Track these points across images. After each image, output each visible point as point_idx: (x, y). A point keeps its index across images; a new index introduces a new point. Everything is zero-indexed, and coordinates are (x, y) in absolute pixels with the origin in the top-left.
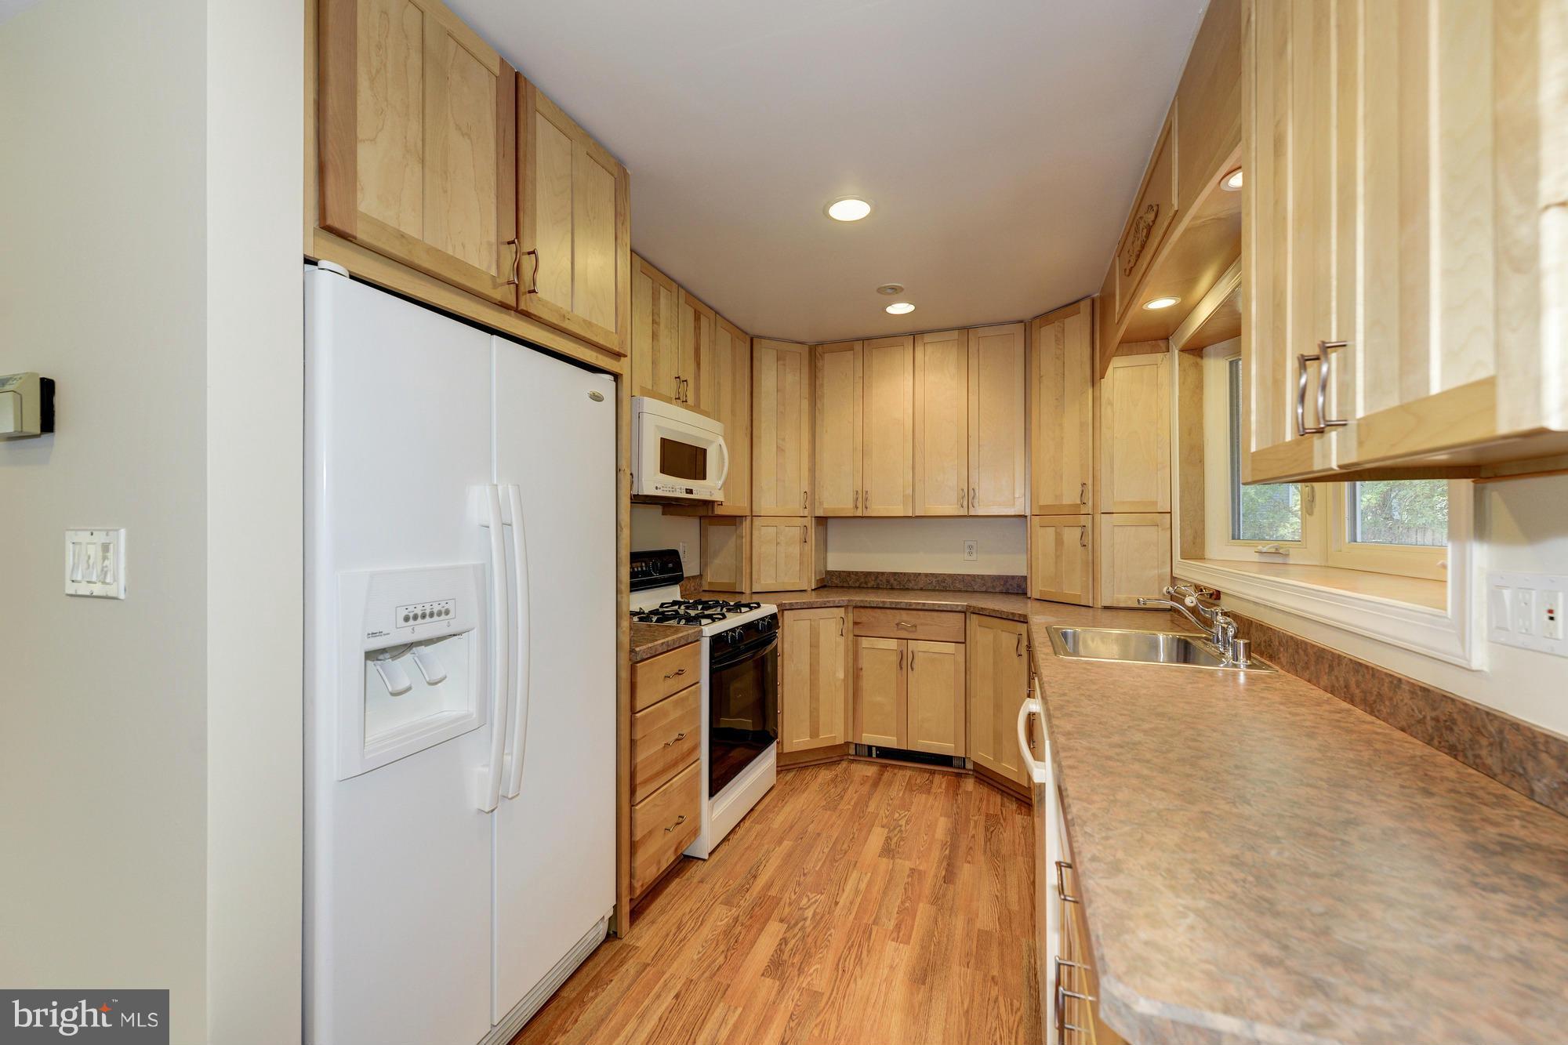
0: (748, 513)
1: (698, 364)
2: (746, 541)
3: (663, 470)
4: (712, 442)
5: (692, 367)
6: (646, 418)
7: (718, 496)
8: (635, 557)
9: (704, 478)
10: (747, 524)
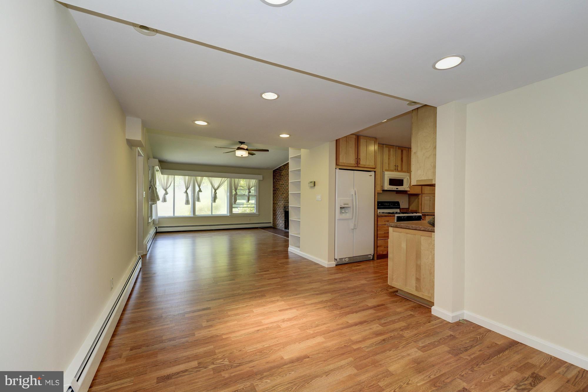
0: (420, 193)
1: (402, 161)
2: (420, 200)
3: (390, 185)
4: (405, 178)
5: (400, 162)
6: (385, 175)
7: (408, 189)
8: (378, 203)
9: (403, 186)
10: (420, 196)
